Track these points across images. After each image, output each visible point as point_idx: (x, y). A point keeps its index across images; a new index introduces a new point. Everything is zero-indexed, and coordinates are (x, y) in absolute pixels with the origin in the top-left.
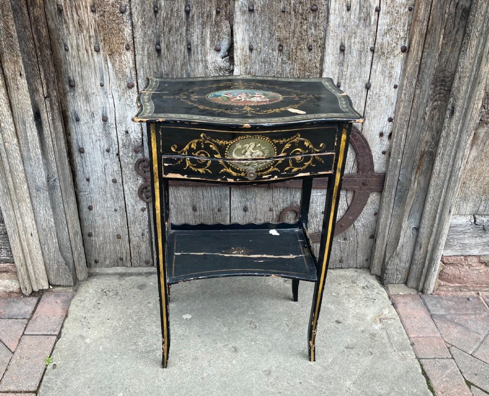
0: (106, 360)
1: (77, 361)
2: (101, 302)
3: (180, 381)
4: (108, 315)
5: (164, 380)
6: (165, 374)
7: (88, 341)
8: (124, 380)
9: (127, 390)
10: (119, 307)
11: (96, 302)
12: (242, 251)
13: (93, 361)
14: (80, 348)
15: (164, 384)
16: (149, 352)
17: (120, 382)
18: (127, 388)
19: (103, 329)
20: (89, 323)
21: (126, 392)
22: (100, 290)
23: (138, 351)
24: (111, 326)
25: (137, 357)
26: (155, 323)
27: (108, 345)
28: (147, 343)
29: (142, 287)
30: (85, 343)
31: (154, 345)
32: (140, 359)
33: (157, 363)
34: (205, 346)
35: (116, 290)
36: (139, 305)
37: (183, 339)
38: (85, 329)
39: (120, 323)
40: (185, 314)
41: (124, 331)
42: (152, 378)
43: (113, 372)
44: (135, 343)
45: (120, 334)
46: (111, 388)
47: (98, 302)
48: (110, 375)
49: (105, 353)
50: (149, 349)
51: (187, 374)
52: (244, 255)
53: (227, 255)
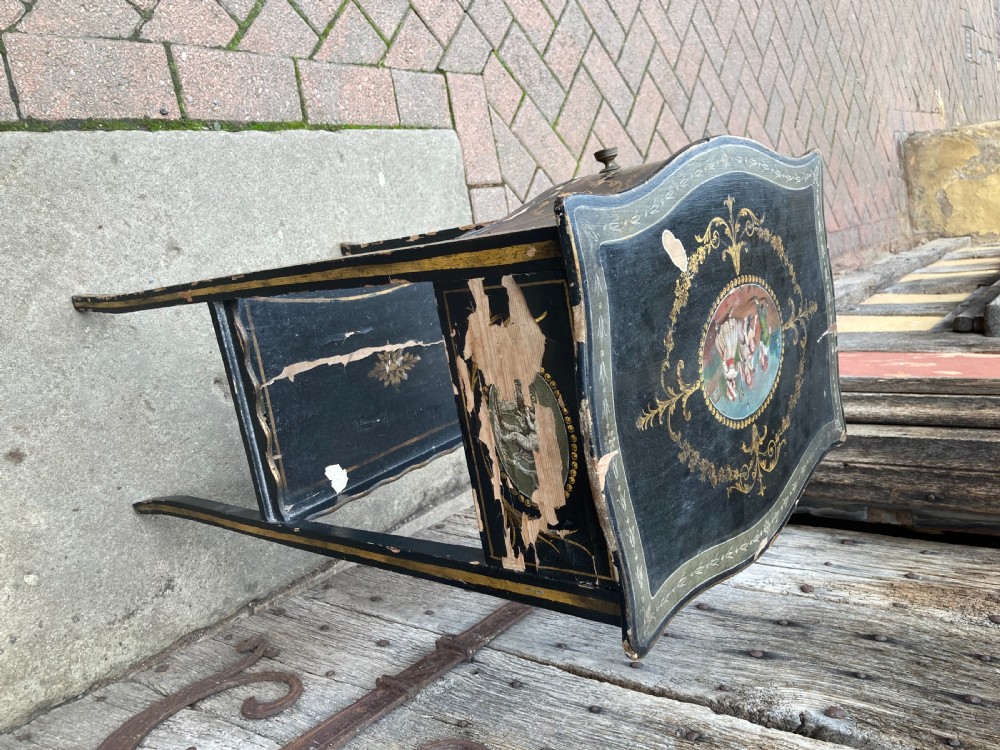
12: (387, 368)
52: (383, 352)
53: (411, 343)
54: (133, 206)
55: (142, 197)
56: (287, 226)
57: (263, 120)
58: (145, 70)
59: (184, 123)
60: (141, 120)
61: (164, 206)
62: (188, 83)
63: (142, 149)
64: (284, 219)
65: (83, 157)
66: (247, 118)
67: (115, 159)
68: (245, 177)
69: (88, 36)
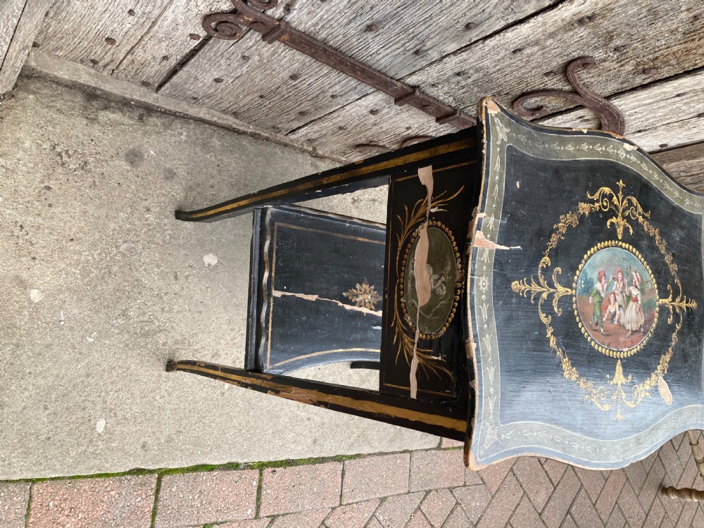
0: (73, 347)
1: (17, 346)
2: (52, 184)
3: (191, 398)
4: (70, 229)
5: (170, 395)
6: (170, 384)
7: (35, 295)
8: (106, 392)
9: (112, 415)
10: (91, 209)
11: (42, 182)
12: (369, 297)
13: (49, 346)
14: (19, 312)
15: (169, 403)
16: (146, 335)
17: (100, 396)
18: (111, 411)
19: (63, 266)
20: (32, 244)
21: (111, 417)
22: (47, 146)
23: (128, 332)
24: (78, 263)
25: (127, 345)
26: (158, 266)
27: (75, 311)
28: (144, 313)
29: (134, 157)
30: (31, 302)
31: (155, 321)
32: (133, 350)
33: (159, 360)
34: (232, 330)
35: (84, 155)
36: (129, 211)
37: (200, 312)
38: (23, 259)
39: (95, 256)
40: (207, 252)
41: (103, 278)
42: (151, 392)
43: (88, 375)
44: (124, 311)
45: (96, 286)
46: (84, 409)
47: (46, 184)
48: (82, 382)
49: (71, 329)
50: (147, 328)
51: (202, 386)
52: (371, 309)
53: (348, 307)
54: (315, 414)
55: (309, 419)
56: (219, 392)
57: (202, 474)
58: (277, 497)
59: (262, 466)
60: (288, 466)
61: (299, 413)
62: (252, 494)
63: (299, 448)
64: (220, 397)
65: (330, 442)
66: (216, 473)
67: (315, 442)
68: (241, 430)
69: (300, 513)
